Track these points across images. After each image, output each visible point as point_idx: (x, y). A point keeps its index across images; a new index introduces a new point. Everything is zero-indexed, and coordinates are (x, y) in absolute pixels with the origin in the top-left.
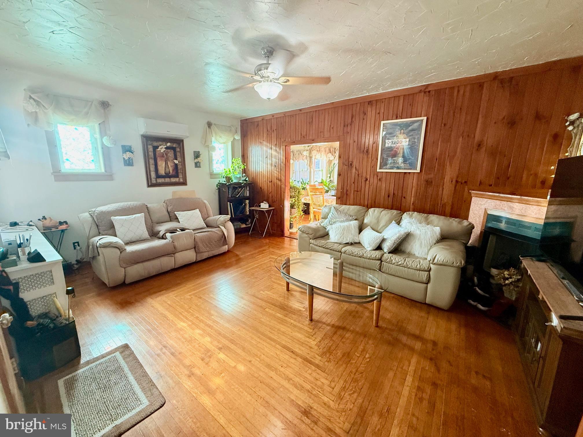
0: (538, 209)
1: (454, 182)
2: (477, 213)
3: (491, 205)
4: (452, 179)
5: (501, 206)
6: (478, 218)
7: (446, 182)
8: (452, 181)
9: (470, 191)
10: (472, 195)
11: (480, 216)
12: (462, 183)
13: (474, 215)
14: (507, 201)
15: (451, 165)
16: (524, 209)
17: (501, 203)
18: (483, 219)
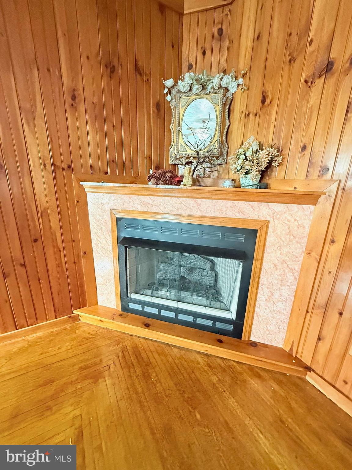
0: (180, 202)
1: (49, 167)
2: (100, 218)
3: (118, 203)
4: (44, 161)
5: (132, 203)
6: (104, 226)
7: (34, 166)
8: (45, 166)
9: (81, 183)
10: (86, 190)
11: (106, 223)
12: (63, 169)
13: (98, 223)
14: (138, 195)
15: (34, 133)
16: (162, 204)
17: (130, 198)
18: (112, 227)
